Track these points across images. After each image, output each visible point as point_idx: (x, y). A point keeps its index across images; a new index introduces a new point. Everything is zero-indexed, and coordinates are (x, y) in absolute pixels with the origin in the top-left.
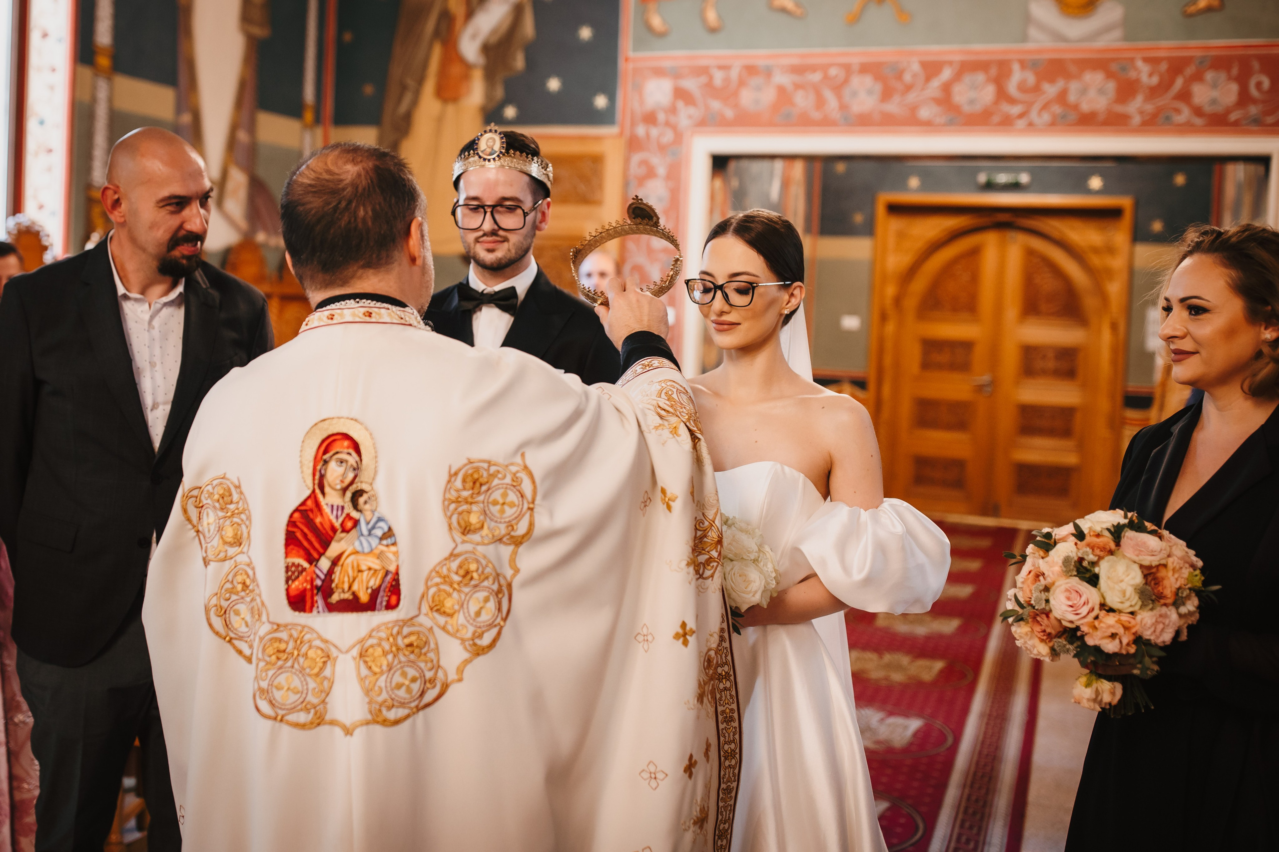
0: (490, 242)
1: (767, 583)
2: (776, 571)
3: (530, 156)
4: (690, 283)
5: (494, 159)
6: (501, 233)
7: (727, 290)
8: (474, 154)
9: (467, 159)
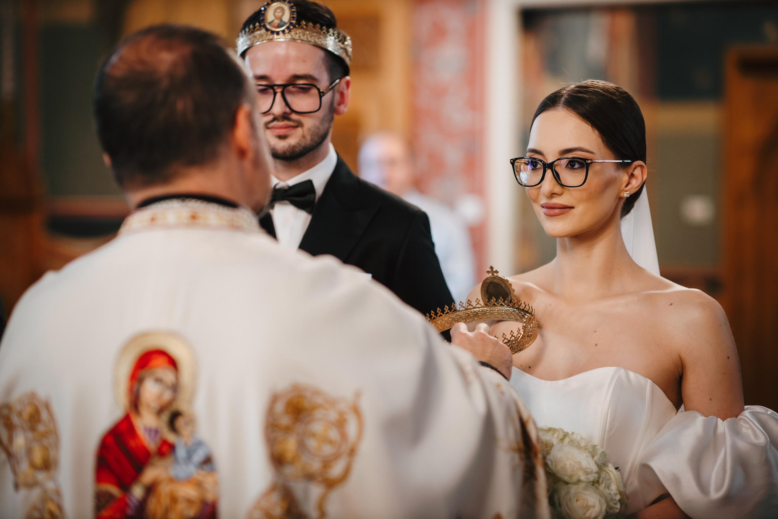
0: (281, 128)
1: (609, 507)
2: (621, 493)
3: (324, 27)
4: (516, 164)
5: (283, 31)
6: (294, 116)
7: (558, 169)
8: (260, 26)
9: (253, 32)
